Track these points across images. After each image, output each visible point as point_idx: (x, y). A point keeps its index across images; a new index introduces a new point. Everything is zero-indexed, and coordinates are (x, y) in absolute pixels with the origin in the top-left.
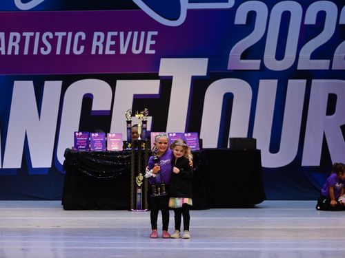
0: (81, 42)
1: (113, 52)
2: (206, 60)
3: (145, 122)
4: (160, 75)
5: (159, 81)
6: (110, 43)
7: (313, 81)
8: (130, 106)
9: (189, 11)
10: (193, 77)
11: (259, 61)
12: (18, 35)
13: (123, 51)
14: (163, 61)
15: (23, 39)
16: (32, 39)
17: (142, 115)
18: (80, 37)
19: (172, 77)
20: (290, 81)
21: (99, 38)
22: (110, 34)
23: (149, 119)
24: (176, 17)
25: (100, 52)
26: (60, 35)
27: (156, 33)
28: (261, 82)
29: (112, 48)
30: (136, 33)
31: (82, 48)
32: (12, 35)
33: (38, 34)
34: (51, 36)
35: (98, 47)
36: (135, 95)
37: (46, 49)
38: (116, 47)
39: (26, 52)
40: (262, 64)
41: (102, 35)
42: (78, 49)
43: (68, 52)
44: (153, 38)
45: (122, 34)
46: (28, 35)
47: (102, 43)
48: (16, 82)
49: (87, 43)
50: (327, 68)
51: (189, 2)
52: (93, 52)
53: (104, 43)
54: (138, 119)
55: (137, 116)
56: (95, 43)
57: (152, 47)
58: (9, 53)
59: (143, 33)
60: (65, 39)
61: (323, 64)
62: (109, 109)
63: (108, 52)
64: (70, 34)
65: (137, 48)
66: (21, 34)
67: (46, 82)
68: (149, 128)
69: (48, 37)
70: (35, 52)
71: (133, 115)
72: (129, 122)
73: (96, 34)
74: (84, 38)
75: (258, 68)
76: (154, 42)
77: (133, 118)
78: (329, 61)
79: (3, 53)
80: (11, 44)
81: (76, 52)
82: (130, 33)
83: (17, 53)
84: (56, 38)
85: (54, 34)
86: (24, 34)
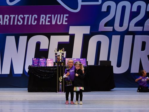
0: (35, 19)
1: (49, 24)
2: (89, 27)
3: (63, 54)
4: (69, 33)
5: (69, 36)
6: (48, 19)
7: (136, 36)
8: (56, 47)
9: (82, 6)
10: (83, 34)
11: (112, 27)
12: (8, 16)
13: (54, 23)
14: (71, 27)
15: (10, 18)
16: (14, 18)
17: (62, 51)
18: (35, 17)
19: (75, 34)
20: (125, 36)
21: (43, 17)
22: (48, 16)
23: (65, 53)
24: (76, 8)
25: (44, 24)
26: (26, 16)
27: (67, 15)
28: (113, 36)
29: (49, 22)
30: (59, 15)
31: (36, 22)
32: (5, 16)
33: (17, 16)
34: (22, 17)
35: (42, 21)
36: (58, 42)
37: (20, 22)
38: (50, 21)
39: (11, 24)
40: (114, 29)
41: (44, 16)
42: (34, 22)
43: (29, 24)
44: (66, 17)
45: (53, 16)
46: (12, 16)
47: (44, 20)
48: (7, 37)
49: (38, 20)
50: (142, 30)
51: (82, 2)
52: (41, 23)
53: (45, 20)
54: (60, 53)
55: (59, 51)
56: (41, 20)
57: (66, 21)
58: (4, 24)
59: (62, 15)
60: (28, 18)
61: (139, 29)
62: (48, 48)
63: (47, 23)
64: (31, 16)
65: (60, 22)
66: (9, 16)
67: (20, 37)
68: (65, 57)
69: (21, 17)
70: (16, 24)
71: (58, 51)
72: (56, 54)
73: (42, 16)
74: (36, 17)
75: (112, 30)
76: (67, 19)
77: (58, 52)
78: (142, 27)
79: (2, 24)
80: (5, 20)
81: (33, 23)
82: (56, 15)
83: (7, 24)
84: (24, 17)
85: (23, 16)
86: (11, 16)
